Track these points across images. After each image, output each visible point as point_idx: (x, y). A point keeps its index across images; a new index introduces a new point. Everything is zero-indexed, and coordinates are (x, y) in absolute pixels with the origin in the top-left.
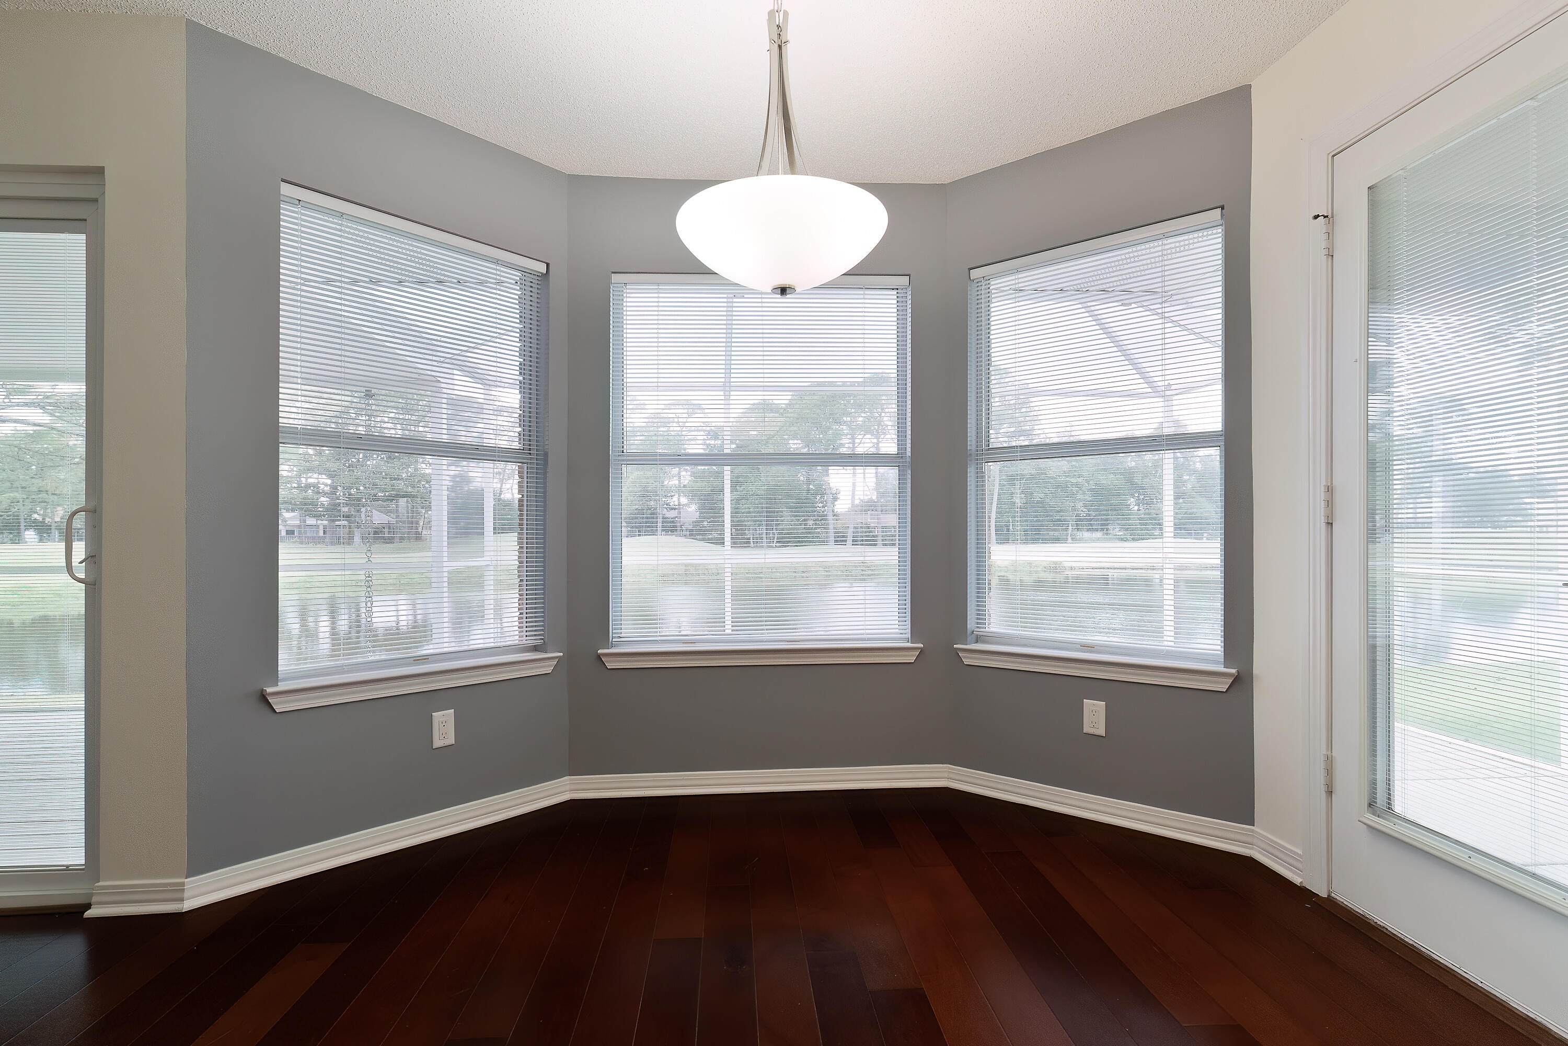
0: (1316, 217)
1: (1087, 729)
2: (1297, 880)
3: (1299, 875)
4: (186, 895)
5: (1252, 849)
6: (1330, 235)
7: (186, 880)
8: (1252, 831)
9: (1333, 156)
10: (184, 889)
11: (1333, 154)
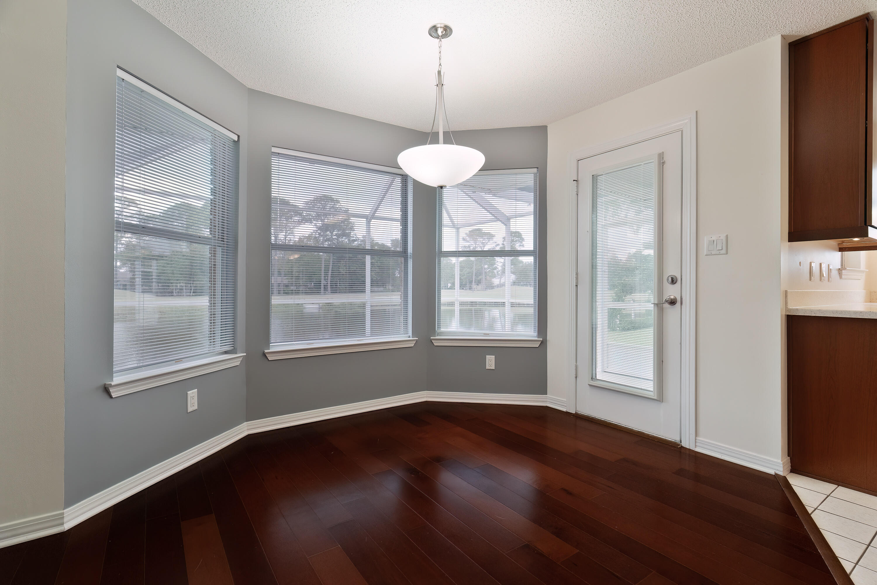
0: (574, 180)
1: (488, 367)
2: (564, 410)
3: (565, 408)
4: (65, 520)
5: (547, 403)
6: (577, 187)
7: (64, 511)
8: (547, 397)
9: (578, 161)
10: (64, 517)
11: (578, 160)
